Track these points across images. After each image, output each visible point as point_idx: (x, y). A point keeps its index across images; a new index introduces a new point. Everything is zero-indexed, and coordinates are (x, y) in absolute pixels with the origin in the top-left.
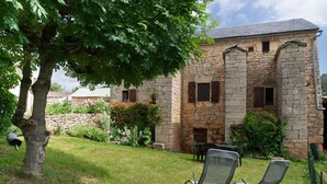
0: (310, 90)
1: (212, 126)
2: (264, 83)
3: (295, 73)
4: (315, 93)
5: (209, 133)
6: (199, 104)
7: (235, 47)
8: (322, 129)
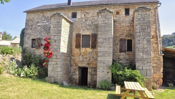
0: (155, 41)
1: (91, 66)
2: (126, 36)
3: (144, 29)
4: (157, 44)
5: (89, 70)
6: (83, 50)
7: (105, 9)
8: (162, 69)
